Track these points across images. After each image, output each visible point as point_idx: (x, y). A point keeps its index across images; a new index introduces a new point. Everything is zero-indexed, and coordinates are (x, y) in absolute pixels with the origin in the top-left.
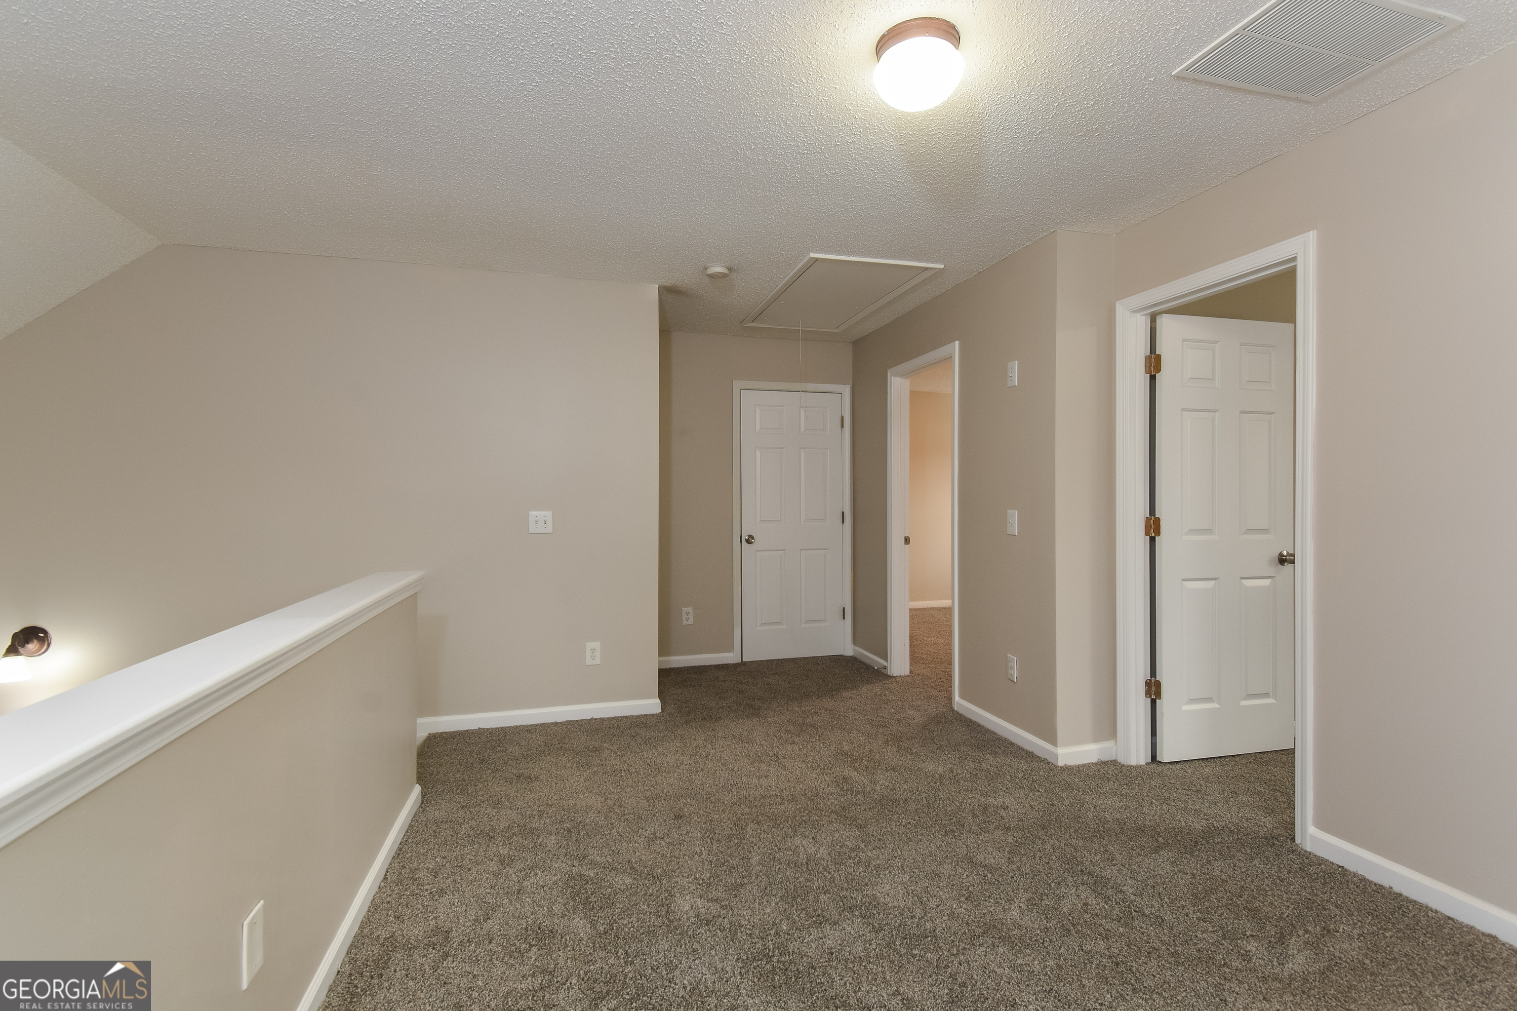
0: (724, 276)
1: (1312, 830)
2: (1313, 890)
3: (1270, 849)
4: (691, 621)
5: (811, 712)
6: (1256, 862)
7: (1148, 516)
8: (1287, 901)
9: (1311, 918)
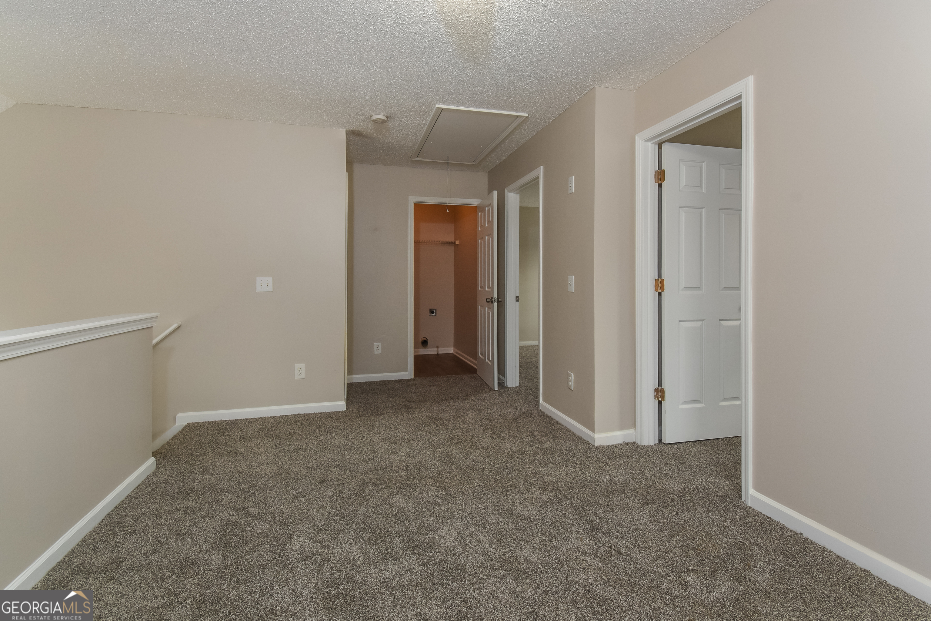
0: (383, 122)
1: (752, 491)
2: (745, 535)
3: (722, 504)
4: (380, 352)
5: (445, 410)
6: (710, 514)
7: (657, 278)
8: (725, 543)
9: (739, 557)
